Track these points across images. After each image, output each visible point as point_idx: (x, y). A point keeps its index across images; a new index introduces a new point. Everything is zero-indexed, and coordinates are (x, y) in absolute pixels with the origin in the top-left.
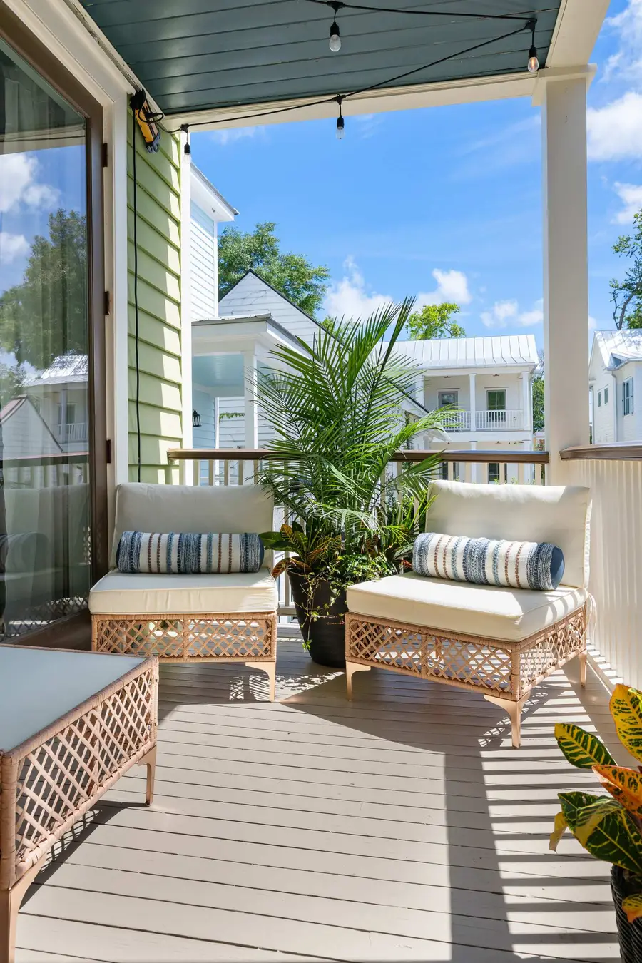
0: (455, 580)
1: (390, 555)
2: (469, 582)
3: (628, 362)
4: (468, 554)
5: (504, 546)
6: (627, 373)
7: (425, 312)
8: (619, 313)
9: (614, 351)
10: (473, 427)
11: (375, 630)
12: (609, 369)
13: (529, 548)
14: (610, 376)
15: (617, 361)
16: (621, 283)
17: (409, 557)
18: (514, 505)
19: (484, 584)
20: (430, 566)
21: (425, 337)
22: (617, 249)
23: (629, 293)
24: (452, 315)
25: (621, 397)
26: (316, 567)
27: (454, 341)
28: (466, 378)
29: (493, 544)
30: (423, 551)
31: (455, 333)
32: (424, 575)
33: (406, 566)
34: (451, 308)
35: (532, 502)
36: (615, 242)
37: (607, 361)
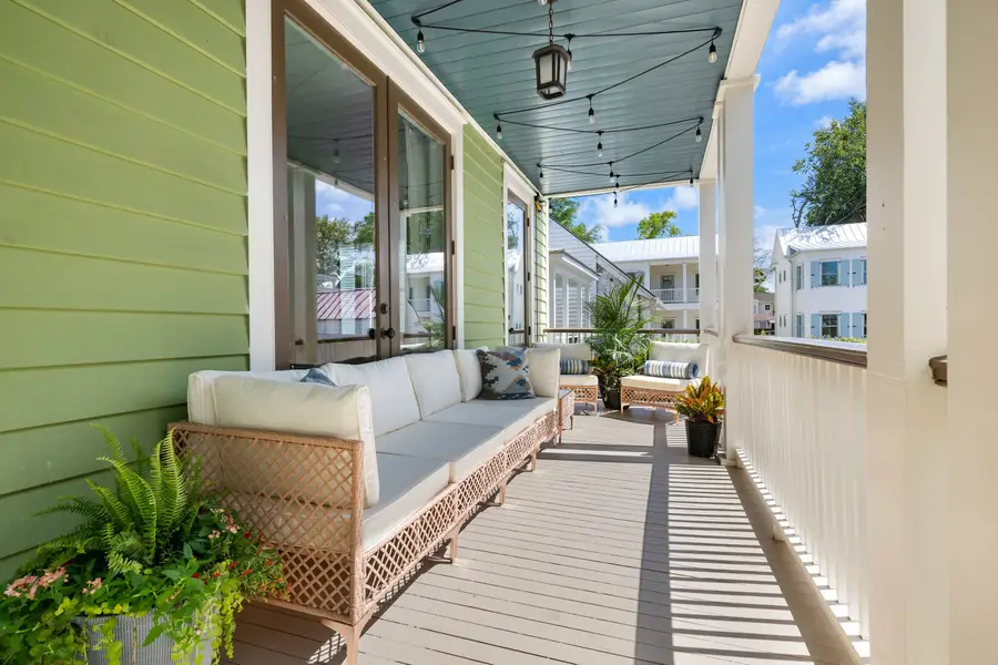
0: (660, 376)
1: (635, 369)
2: (665, 377)
3: (800, 252)
4: (664, 367)
5: (677, 364)
6: (799, 260)
7: (651, 218)
8: (797, 214)
9: (791, 244)
10: (685, 299)
11: (631, 391)
12: (786, 257)
13: (686, 365)
14: (786, 261)
15: (792, 251)
16: (799, 192)
17: (643, 370)
18: (681, 351)
19: (670, 377)
20: (650, 372)
21: (651, 237)
22: (795, 169)
23: (803, 199)
24: (671, 220)
25: (795, 277)
26: (609, 372)
27: (671, 240)
28: (681, 266)
29: (673, 364)
30: (648, 366)
31: (674, 233)
32: (649, 375)
33: (642, 372)
34: (671, 215)
35: (688, 349)
36: (794, 163)
37: (785, 251)
